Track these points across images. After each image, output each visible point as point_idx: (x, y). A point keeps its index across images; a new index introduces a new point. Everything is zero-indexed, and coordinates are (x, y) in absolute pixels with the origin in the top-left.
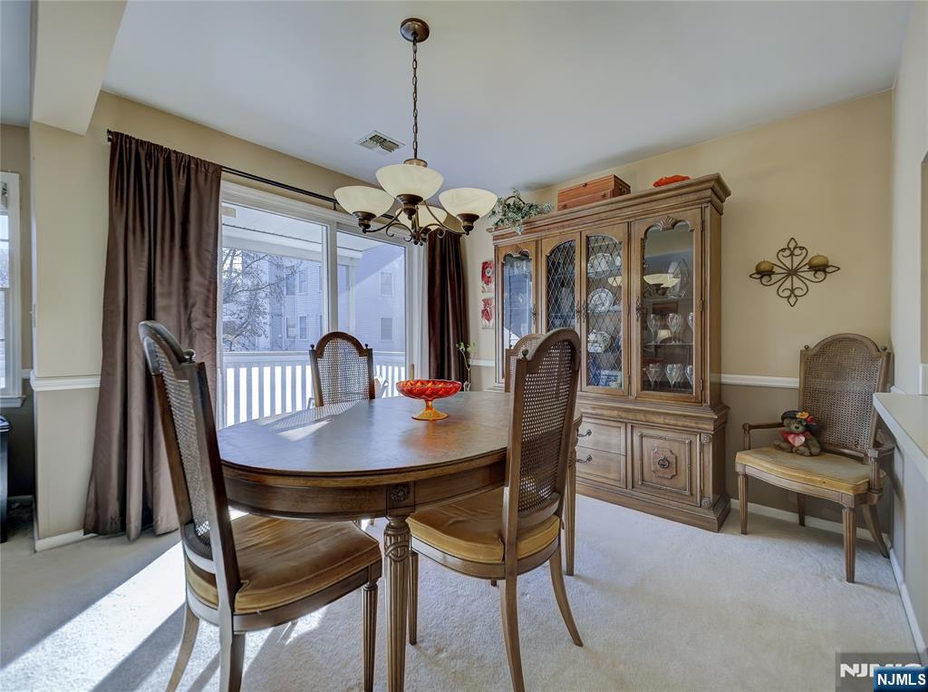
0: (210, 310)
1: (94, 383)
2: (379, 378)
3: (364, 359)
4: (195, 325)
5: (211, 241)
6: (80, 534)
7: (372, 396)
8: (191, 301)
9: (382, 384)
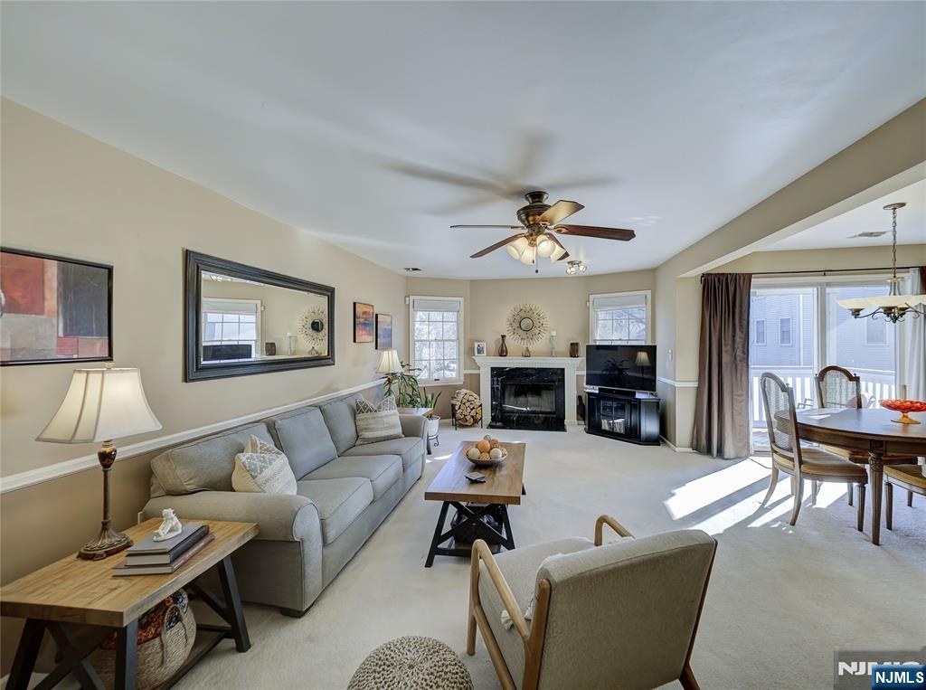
0: (746, 350)
1: (696, 384)
2: (866, 395)
3: (852, 384)
4: (738, 358)
5: (746, 314)
6: (690, 450)
7: (860, 406)
8: (736, 347)
9: (868, 399)
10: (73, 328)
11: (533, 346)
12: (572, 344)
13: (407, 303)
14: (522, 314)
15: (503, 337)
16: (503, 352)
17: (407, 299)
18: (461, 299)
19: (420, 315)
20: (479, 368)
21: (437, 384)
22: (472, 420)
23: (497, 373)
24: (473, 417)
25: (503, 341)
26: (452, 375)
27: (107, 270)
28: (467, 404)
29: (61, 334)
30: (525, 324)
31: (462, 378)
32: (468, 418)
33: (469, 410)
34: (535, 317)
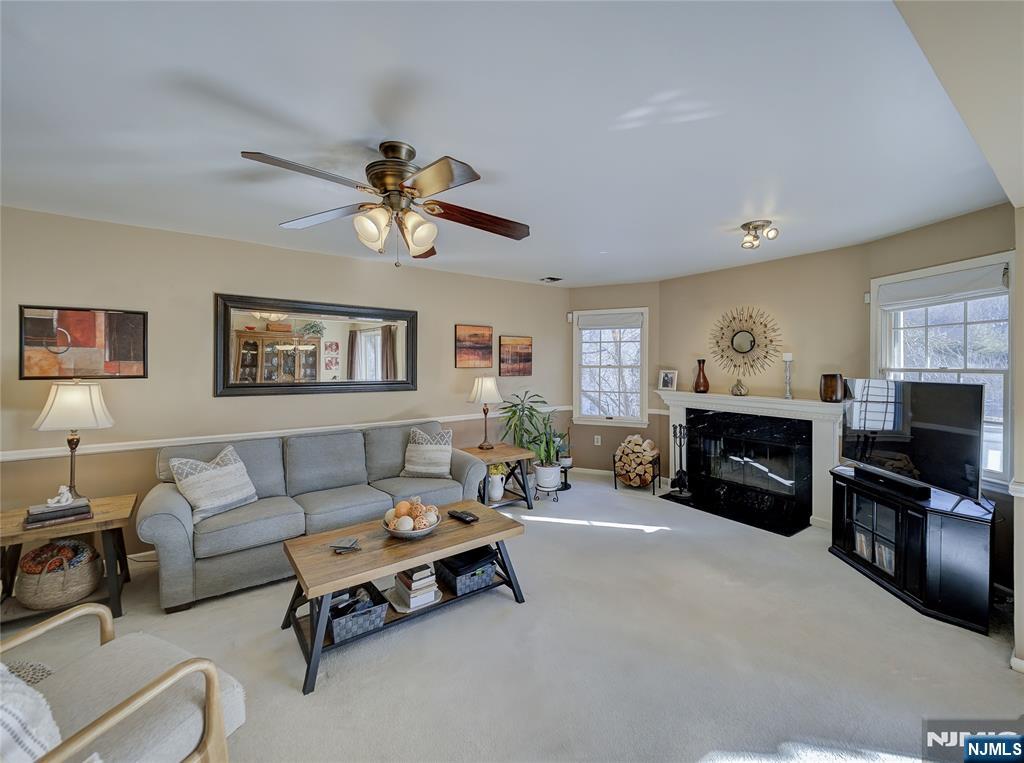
10: (118, 354)
11: (751, 380)
12: (825, 377)
13: (570, 320)
14: (736, 326)
15: (701, 362)
16: (701, 386)
17: (570, 316)
18: (645, 310)
19: (586, 334)
20: (668, 408)
21: (609, 423)
22: (638, 480)
23: (695, 416)
24: (640, 476)
25: (701, 369)
26: (635, 413)
27: (142, 316)
28: (632, 456)
29: (107, 360)
30: (743, 342)
31: (646, 420)
32: (632, 475)
33: (634, 465)
34: (758, 330)
